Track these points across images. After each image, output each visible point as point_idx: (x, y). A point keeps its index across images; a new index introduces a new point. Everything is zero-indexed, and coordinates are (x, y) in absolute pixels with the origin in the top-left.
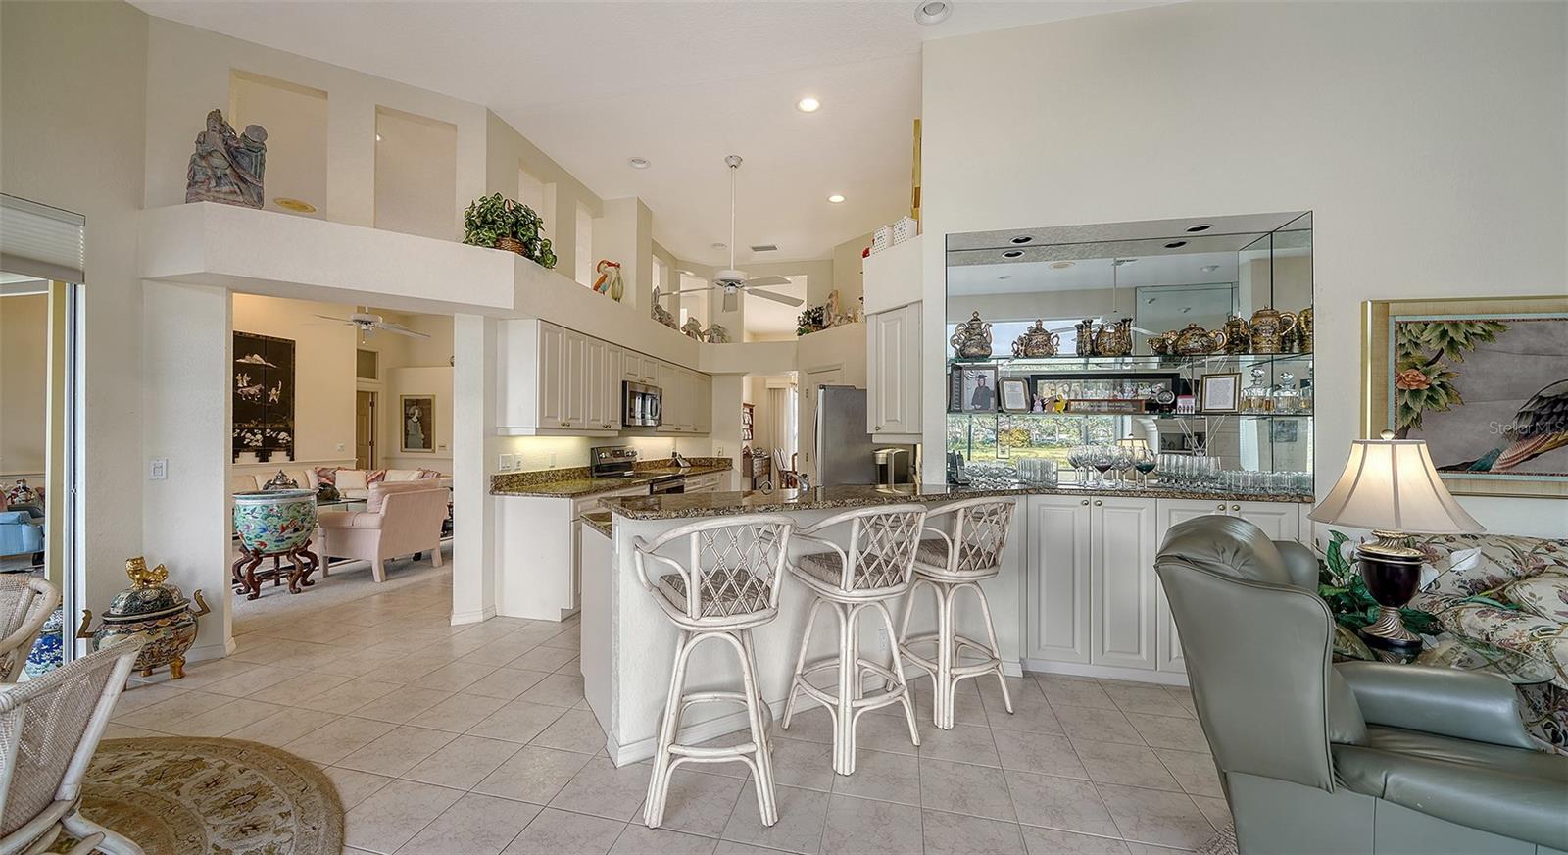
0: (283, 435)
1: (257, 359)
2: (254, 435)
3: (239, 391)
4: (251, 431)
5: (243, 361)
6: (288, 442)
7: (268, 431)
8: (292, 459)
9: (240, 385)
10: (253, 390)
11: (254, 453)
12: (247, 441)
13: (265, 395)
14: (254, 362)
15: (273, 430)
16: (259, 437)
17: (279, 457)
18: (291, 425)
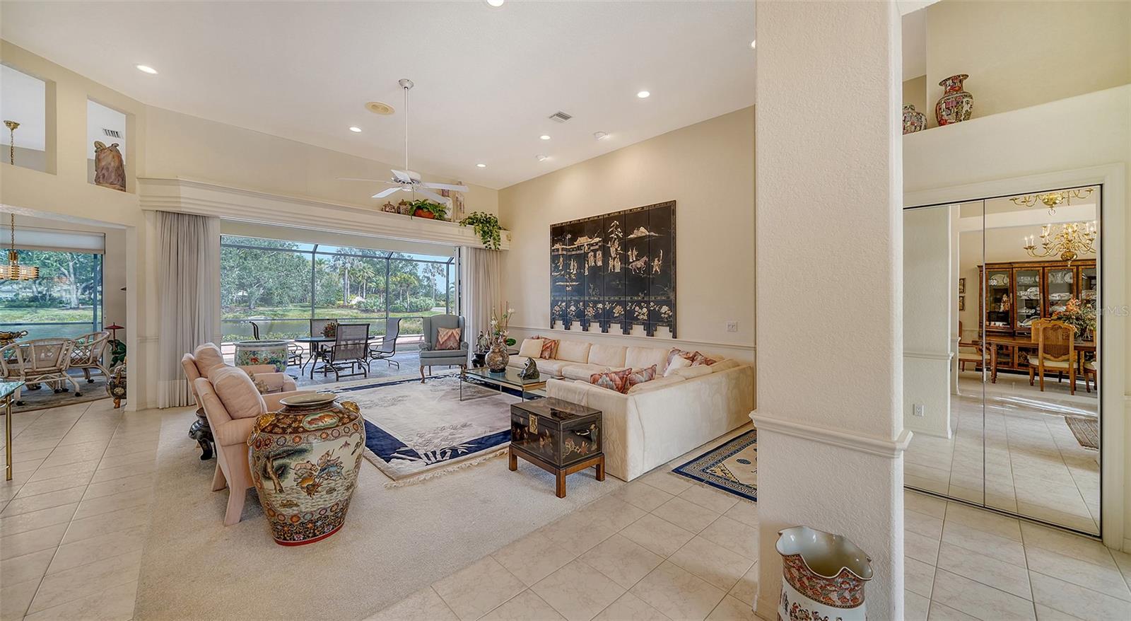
0: (665, 309)
1: (642, 232)
2: (641, 308)
3: (630, 267)
4: (639, 304)
5: (632, 236)
6: (670, 317)
7: (652, 304)
8: (675, 336)
9: (631, 260)
10: (640, 264)
11: (643, 327)
12: (637, 313)
13: (649, 266)
14: (640, 235)
15: (656, 303)
16: (645, 310)
17: (663, 332)
18: (672, 297)
